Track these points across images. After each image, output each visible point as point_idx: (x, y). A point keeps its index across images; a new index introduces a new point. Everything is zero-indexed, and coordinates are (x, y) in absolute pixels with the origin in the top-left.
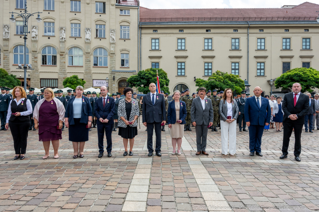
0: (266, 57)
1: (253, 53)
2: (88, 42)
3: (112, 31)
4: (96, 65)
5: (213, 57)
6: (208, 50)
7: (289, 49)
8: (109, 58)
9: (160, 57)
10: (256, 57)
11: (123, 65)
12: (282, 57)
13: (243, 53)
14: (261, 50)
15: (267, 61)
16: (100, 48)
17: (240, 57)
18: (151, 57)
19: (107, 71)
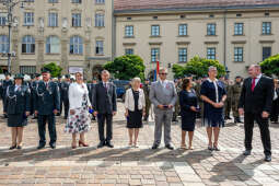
0: (244, 42)
1: (230, 38)
2: (65, 31)
3: (88, 19)
4: (72, 52)
5: (188, 43)
6: (183, 36)
7: (270, 34)
8: (84, 45)
9: (134, 44)
10: (234, 43)
11: (97, 51)
12: (262, 42)
13: (219, 38)
14: (238, 35)
15: (246, 46)
16: (76, 36)
17: (216, 43)
18: (124, 44)
19: (83, 58)
